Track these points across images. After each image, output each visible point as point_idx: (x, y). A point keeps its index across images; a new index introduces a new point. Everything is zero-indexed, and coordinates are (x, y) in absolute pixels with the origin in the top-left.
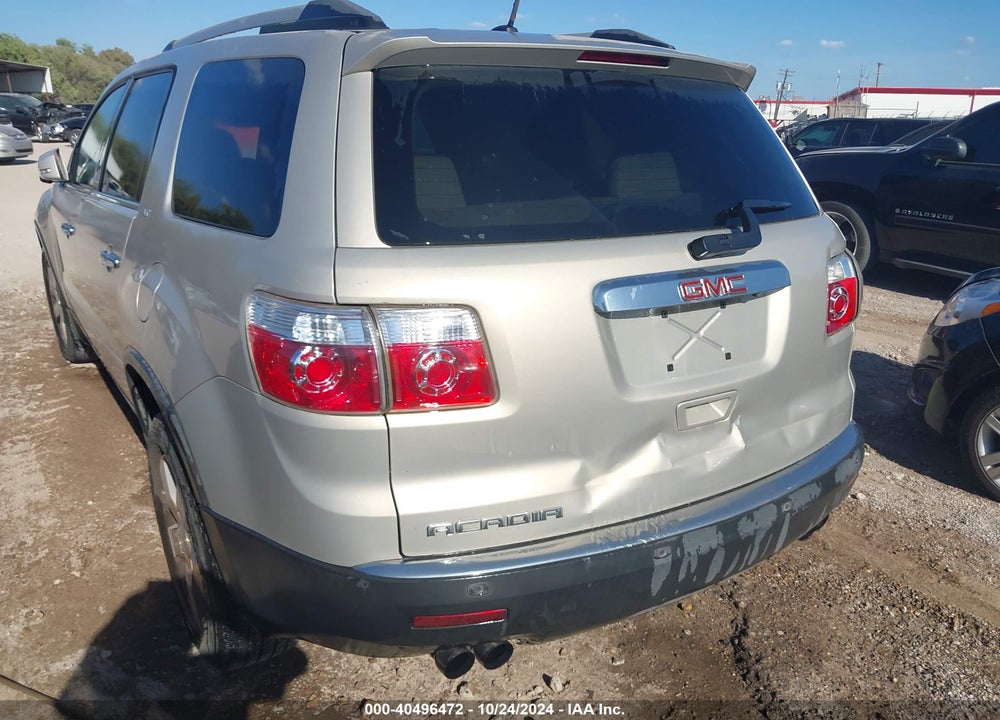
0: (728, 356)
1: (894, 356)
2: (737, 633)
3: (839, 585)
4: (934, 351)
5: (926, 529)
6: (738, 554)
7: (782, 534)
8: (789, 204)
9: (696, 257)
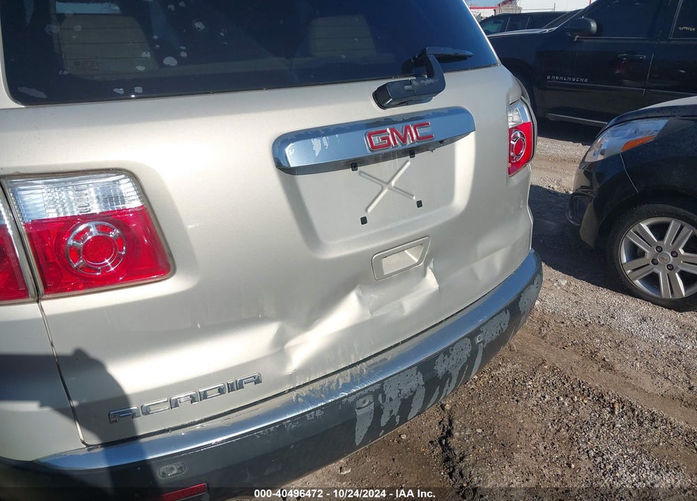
0: (419, 204)
1: (552, 186)
2: (445, 433)
3: (524, 381)
4: (586, 182)
5: (586, 325)
6: (438, 389)
7: (476, 361)
8: (471, 54)
9: (381, 105)
